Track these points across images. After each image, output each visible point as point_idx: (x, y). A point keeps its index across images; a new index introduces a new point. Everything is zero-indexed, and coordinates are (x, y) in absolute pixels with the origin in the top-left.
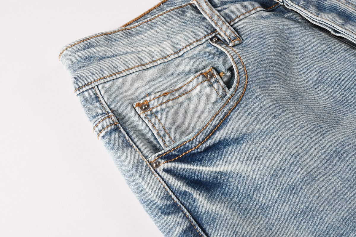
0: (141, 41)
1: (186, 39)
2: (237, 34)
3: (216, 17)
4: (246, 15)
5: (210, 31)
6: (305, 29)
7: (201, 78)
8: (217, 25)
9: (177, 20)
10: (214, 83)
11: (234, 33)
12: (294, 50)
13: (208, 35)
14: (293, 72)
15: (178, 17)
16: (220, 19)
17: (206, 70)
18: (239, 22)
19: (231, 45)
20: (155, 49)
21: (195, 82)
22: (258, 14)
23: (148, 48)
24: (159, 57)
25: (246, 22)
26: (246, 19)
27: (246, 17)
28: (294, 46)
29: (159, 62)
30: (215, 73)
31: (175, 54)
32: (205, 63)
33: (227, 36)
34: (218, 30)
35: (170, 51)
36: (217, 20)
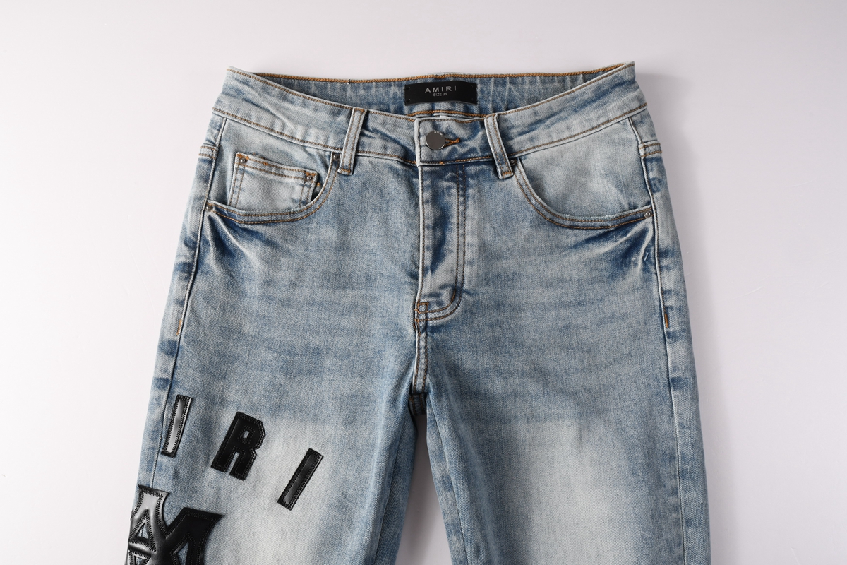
0: (287, 109)
1: (317, 138)
2: (352, 166)
3: (353, 139)
4: (377, 156)
5: (339, 146)
6: (410, 205)
7: (301, 175)
8: (346, 146)
9: (327, 116)
10: (306, 186)
11: (350, 164)
12: (384, 214)
13: (335, 148)
14: (362, 229)
15: (330, 114)
16: (354, 143)
17: (311, 172)
18: (366, 158)
19: (339, 171)
20: (289, 125)
21: (294, 174)
22: (389, 162)
23: (286, 120)
24: (288, 134)
25: (371, 163)
26: (373, 160)
27: (376, 158)
28: (387, 210)
29: (284, 138)
30: (315, 179)
31: (301, 141)
32: (314, 166)
33: (343, 162)
34: (343, 150)
35: (299, 136)
36: (350, 143)
